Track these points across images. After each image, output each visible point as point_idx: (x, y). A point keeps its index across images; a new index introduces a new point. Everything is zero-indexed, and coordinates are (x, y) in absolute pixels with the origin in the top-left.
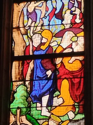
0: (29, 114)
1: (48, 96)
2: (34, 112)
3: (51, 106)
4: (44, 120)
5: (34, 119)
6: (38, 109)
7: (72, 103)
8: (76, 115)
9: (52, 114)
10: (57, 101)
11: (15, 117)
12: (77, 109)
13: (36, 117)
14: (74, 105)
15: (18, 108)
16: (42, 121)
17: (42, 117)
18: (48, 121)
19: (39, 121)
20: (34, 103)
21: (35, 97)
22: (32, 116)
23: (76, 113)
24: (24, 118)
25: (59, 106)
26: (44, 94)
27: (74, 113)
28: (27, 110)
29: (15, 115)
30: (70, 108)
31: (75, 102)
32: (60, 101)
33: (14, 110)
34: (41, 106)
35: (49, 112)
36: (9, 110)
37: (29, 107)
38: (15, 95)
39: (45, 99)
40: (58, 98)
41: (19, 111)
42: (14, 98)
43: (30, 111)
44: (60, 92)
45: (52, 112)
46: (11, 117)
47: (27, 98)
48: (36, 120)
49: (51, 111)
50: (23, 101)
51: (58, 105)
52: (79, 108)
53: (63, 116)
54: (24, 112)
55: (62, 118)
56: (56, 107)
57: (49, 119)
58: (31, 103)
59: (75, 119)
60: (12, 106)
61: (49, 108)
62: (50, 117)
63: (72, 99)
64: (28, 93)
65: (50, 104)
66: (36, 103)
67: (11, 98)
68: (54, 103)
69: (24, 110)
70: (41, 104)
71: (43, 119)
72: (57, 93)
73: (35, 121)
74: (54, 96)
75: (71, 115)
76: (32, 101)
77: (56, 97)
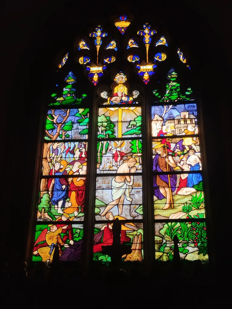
0: (50, 212)
1: (63, 201)
2: (53, 211)
3: (64, 207)
4: (59, 216)
5: (52, 215)
6: (55, 209)
7: (77, 206)
8: (79, 213)
9: (64, 212)
10: (67, 205)
11: (40, 213)
12: (80, 210)
13: (54, 214)
14: (78, 208)
15: (43, 208)
16: (58, 216)
17: (58, 214)
18: (61, 217)
19: (55, 216)
20: (53, 205)
21: (54, 201)
22: (51, 213)
23: (79, 212)
24: (46, 214)
25: (69, 207)
26: (59, 200)
27: (78, 212)
28: (48, 209)
29: (41, 212)
30: (75, 209)
31: (79, 206)
32: (70, 204)
33: (41, 209)
34: (58, 207)
35: (62, 211)
36: (38, 209)
37: (50, 207)
38: (41, 200)
39: (60, 203)
40: (68, 203)
41: (43, 210)
42: (41, 202)
43: (50, 210)
44: (70, 199)
45: (64, 211)
46: (38, 213)
47: (49, 202)
48: (54, 216)
49: (64, 210)
50: (46, 204)
51: (68, 207)
52: (81, 209)
53: (71, 214)
54: (47, 211)
55: (70, 215)
56: (67, 208)
57: (62, 216)
58: (52, 205)
59: (78, 216)
60: (39, 206)
61: (63, 208)
62: (63, 214)
63: (77, 204)
64: (50, 199)
65: (63, 206)
66: (55, 205)
67: (39, 202)
68: (66, 206)
69: (47, 209)
70: (58, 206)
71: (58, 215)
72: (68, 199)
73: (53, 217)
74: (66, 201)
75: (76, 213)
76: (52, 203)
77: (67, 202)
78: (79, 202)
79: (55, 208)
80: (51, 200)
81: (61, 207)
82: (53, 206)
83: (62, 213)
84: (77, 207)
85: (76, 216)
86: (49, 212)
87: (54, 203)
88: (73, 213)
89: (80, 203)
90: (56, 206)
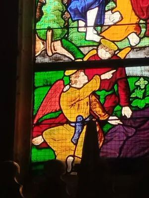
0: (67, 39)
1: (97, 9)
2: (74, 35)
3: (102, 25)
4: (91, 48)
5: (74, 47)
6: (80, 30)
7: (135, 19)
8: (141, 39)
9: (104, 38)
10: (110, 18)
11: (43, 43)
12: (144, 30)
13: (78, 43)
14: (138, 24)
15: (49, 29)
16: (87, 49)
17: (87, 43)
18: (97, 50)
19: (82, 49)
20: (73, 21)
21: (76, 11)
22: (71, 42)
23: (142, 36)
24: (58, 45)
25: (115, 24)
26: (89, 7)
27: (138, 36)
28: (63, 31)
29: (44, 41)
30: (132, 28)
31: (140, 19)
32: (116, 17)
33: (43, 32)
34: (86, 26)
35: (98, 34)
37: (67, 27)
38: (44, 9)
40: (113, 13)
41: (49, 33)
42: (42, 14)
43: (68, 33)
44: (115, 3)
45: (103, 34)
46: (37, 43)
47: (63, 13)
48: (78, 48)
49: (101, 32)
50: (56, 19)
51: (112, 23)
52: (146, 28)
53: (121, 41)
54: (58, 36)
55: (119, 44)
56: (110, 26)
57: (98, 46)
58: (70, 20)
59: (139, 45)
60: (39, 25)
61: (99, 28)
62: (100, 43)
63: (136, 14)
64: (65, 5)
65: (100, 22)
66: (78, 20)
67: (38, 14)
68: (106, 21)
69: (59, 32)
70: (86, 22)
71: (89, 46)
72: (111, 5)
73: (76, 49)
74: (107, 9)
75: (134, 39)
76: (71, 17)
77: (109, 10)
78: (139, 9)
79: (78, 27)
80: (67, 7)
81: (95, 26)
82: (75, 24)
83: (97, 39)
84: (136, 24)
85: (133, 44)
86: (65, 38)
87: (75, 14)
88: (127, 37)
89: (143, 11)
90: (82, 23)
